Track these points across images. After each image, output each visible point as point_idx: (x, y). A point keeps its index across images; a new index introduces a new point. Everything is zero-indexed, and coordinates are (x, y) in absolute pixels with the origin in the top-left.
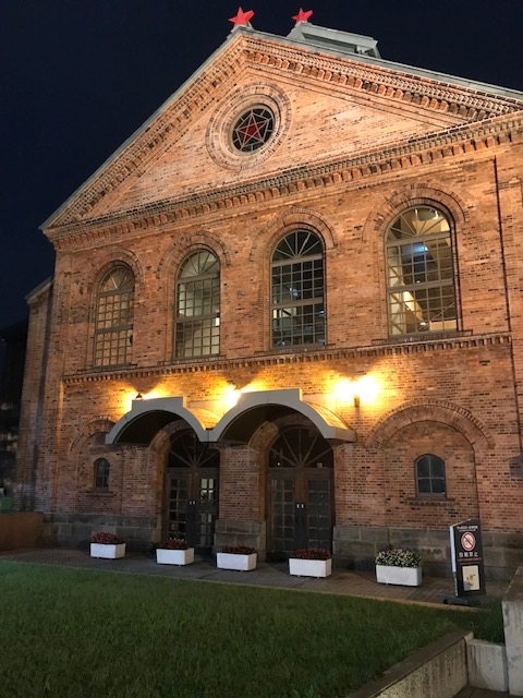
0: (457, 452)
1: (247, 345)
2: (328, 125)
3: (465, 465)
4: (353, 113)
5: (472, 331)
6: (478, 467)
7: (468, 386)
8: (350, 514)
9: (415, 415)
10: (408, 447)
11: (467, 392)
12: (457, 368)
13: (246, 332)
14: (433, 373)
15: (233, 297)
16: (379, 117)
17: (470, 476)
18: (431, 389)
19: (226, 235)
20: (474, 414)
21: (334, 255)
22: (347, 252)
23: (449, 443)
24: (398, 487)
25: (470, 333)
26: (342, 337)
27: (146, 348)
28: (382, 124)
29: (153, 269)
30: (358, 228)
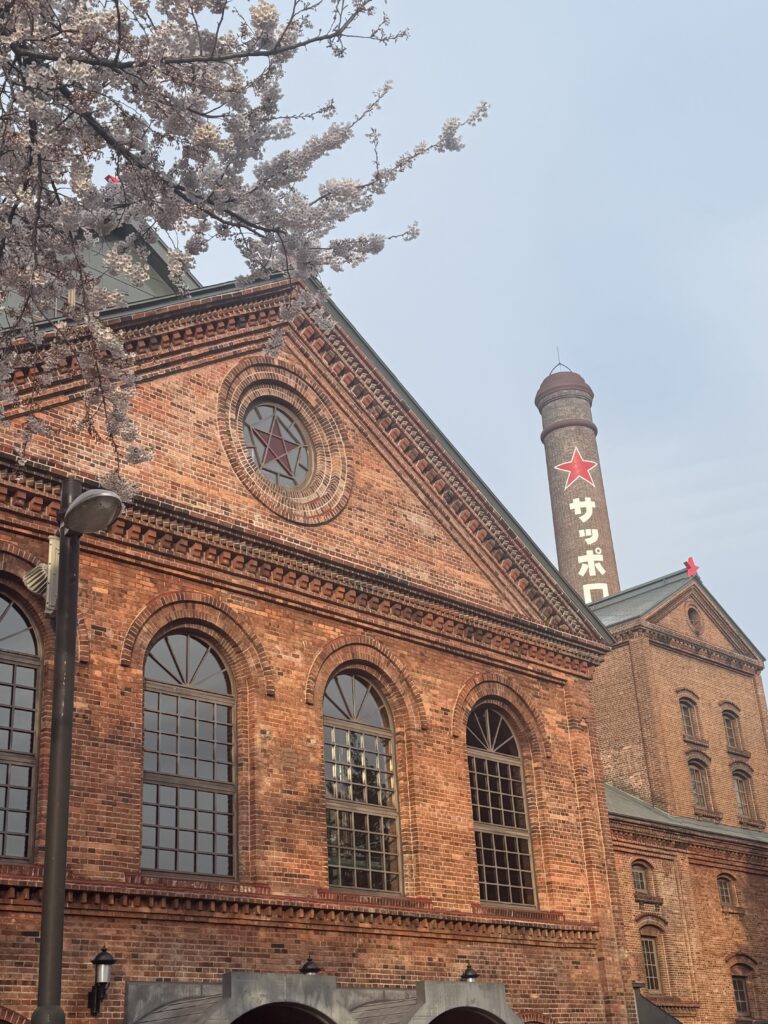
2: (398, 520)
5: (563, 915)
7: (566, 997)
11: (566, 1006)
16: (455, 551)
25: (562, 918)
28: (458, 564)
29: (110, 634)
30: (446, 711)
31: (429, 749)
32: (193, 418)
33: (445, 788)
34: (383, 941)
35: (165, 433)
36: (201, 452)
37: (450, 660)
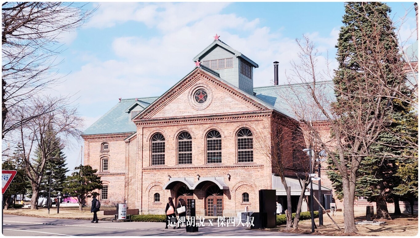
0: (252, 192)
1: (201, 162)
2: (223, 101)
3: (253, 195)
4: (230, 99)
5: (256, 163)
6: (256, 196)
7: (255, 177)
8: (227, 207)
9: (243, 183)
10: (241, 191)
11: (255, 178)
12: (252, 172)
13: (200, 159)
14: (247, 173)
15: (196, 148)
16: (237, 102)
17: (254, 198)
18: (247, 177)
19: (194, 129)
20: (256, 183)
21: (224, 139)
22: (228, 139)
23: (250, 190)
24: (238, 200)
25: (255, 164)
26: (226, 162)
27: (170, 161)
28: (237, 104)
29: (171, 136)
30: (230, 133)
31: (226, 140)
32: (184, 100)
33: (229, 146)
34: (214, 171)
35: (179, 105)
36: (184, 105)
37: (233, 123)
